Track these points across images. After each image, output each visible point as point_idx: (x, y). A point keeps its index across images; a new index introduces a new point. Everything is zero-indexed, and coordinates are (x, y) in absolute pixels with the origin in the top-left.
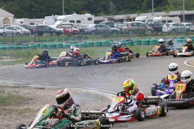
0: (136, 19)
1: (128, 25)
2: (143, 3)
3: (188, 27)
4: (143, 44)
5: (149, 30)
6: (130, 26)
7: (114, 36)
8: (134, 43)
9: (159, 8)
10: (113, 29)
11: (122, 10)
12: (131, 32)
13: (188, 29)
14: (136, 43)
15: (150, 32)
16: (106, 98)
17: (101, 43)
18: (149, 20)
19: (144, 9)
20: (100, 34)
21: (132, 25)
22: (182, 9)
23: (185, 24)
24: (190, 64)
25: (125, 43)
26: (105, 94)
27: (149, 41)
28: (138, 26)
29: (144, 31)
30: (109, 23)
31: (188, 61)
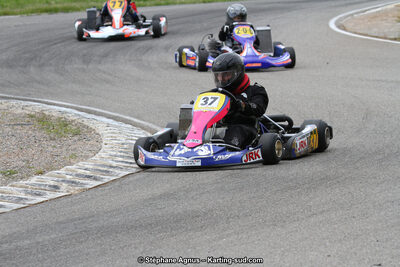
16: (90, 130)
24: (345, 29)
26: (88, 119)
31: (340, 19)
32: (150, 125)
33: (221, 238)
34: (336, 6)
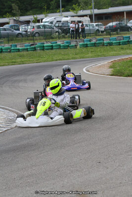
0: (43, 21)
1: (34, 28)
2: (52, 2)
3: (97, 28)
4: (46, 49)
5: (56, 32)
6: (36, 28)
7: (19, 40)
8: (36, 48)
9: (69, 7)
10: (18, 32)
11: (30, 10)
12: (37, 35)
13: (98, 30)
14: (39, 48)
15: (57, 34)
17: (2, 49)
18: (57, 21)
19: (53, 9)
20: (4, 38)
21: (39, 27)
22: (91, 9)
23: (95, 24)
24: (89, 72)
25: (27, 49)
27: (52, 46)
28: (45, 28)
29: (51, 33)
30: (14, 26)
31: (87, 68)
32: (16, 110)
33: (41, 154)
34: (88, 63)
